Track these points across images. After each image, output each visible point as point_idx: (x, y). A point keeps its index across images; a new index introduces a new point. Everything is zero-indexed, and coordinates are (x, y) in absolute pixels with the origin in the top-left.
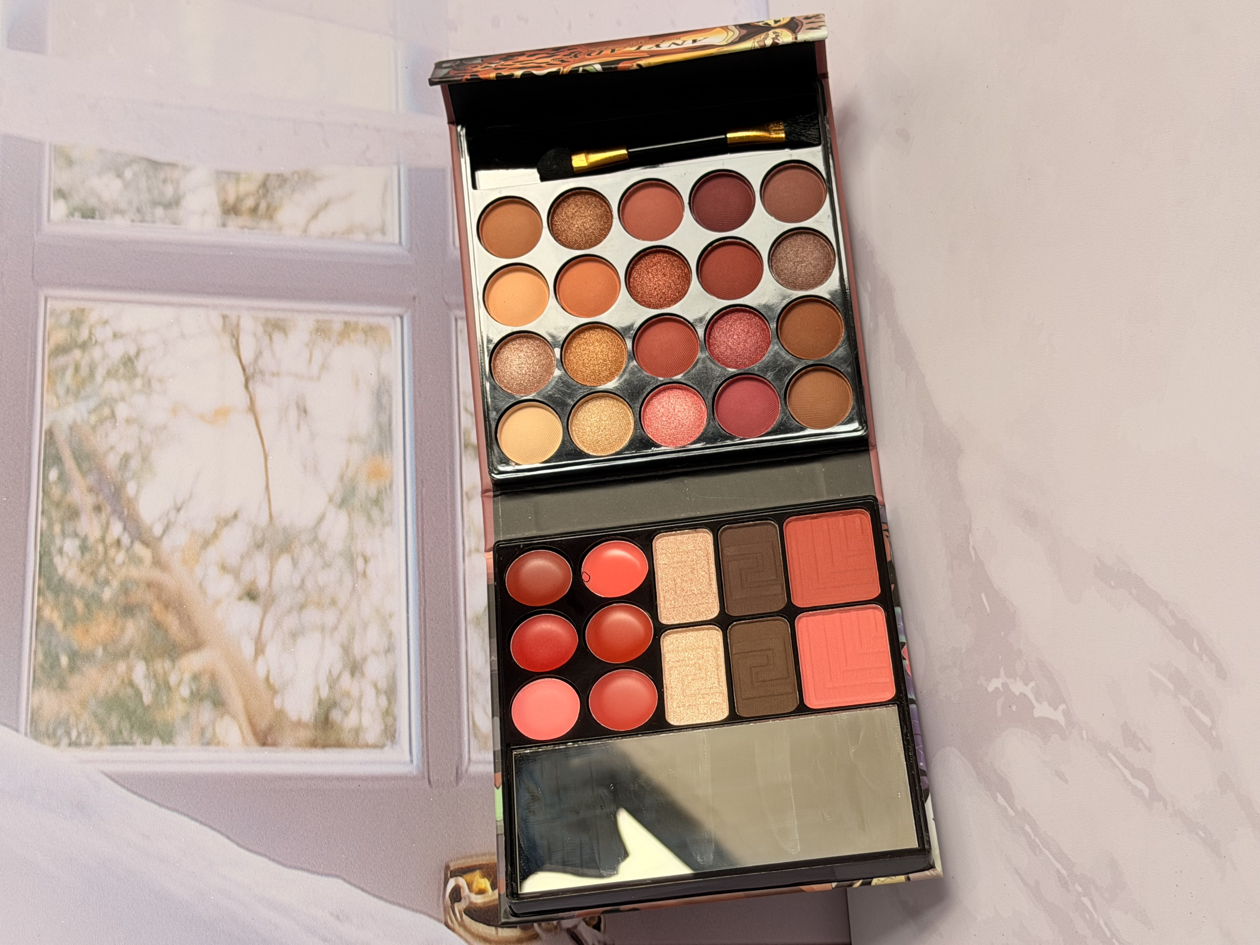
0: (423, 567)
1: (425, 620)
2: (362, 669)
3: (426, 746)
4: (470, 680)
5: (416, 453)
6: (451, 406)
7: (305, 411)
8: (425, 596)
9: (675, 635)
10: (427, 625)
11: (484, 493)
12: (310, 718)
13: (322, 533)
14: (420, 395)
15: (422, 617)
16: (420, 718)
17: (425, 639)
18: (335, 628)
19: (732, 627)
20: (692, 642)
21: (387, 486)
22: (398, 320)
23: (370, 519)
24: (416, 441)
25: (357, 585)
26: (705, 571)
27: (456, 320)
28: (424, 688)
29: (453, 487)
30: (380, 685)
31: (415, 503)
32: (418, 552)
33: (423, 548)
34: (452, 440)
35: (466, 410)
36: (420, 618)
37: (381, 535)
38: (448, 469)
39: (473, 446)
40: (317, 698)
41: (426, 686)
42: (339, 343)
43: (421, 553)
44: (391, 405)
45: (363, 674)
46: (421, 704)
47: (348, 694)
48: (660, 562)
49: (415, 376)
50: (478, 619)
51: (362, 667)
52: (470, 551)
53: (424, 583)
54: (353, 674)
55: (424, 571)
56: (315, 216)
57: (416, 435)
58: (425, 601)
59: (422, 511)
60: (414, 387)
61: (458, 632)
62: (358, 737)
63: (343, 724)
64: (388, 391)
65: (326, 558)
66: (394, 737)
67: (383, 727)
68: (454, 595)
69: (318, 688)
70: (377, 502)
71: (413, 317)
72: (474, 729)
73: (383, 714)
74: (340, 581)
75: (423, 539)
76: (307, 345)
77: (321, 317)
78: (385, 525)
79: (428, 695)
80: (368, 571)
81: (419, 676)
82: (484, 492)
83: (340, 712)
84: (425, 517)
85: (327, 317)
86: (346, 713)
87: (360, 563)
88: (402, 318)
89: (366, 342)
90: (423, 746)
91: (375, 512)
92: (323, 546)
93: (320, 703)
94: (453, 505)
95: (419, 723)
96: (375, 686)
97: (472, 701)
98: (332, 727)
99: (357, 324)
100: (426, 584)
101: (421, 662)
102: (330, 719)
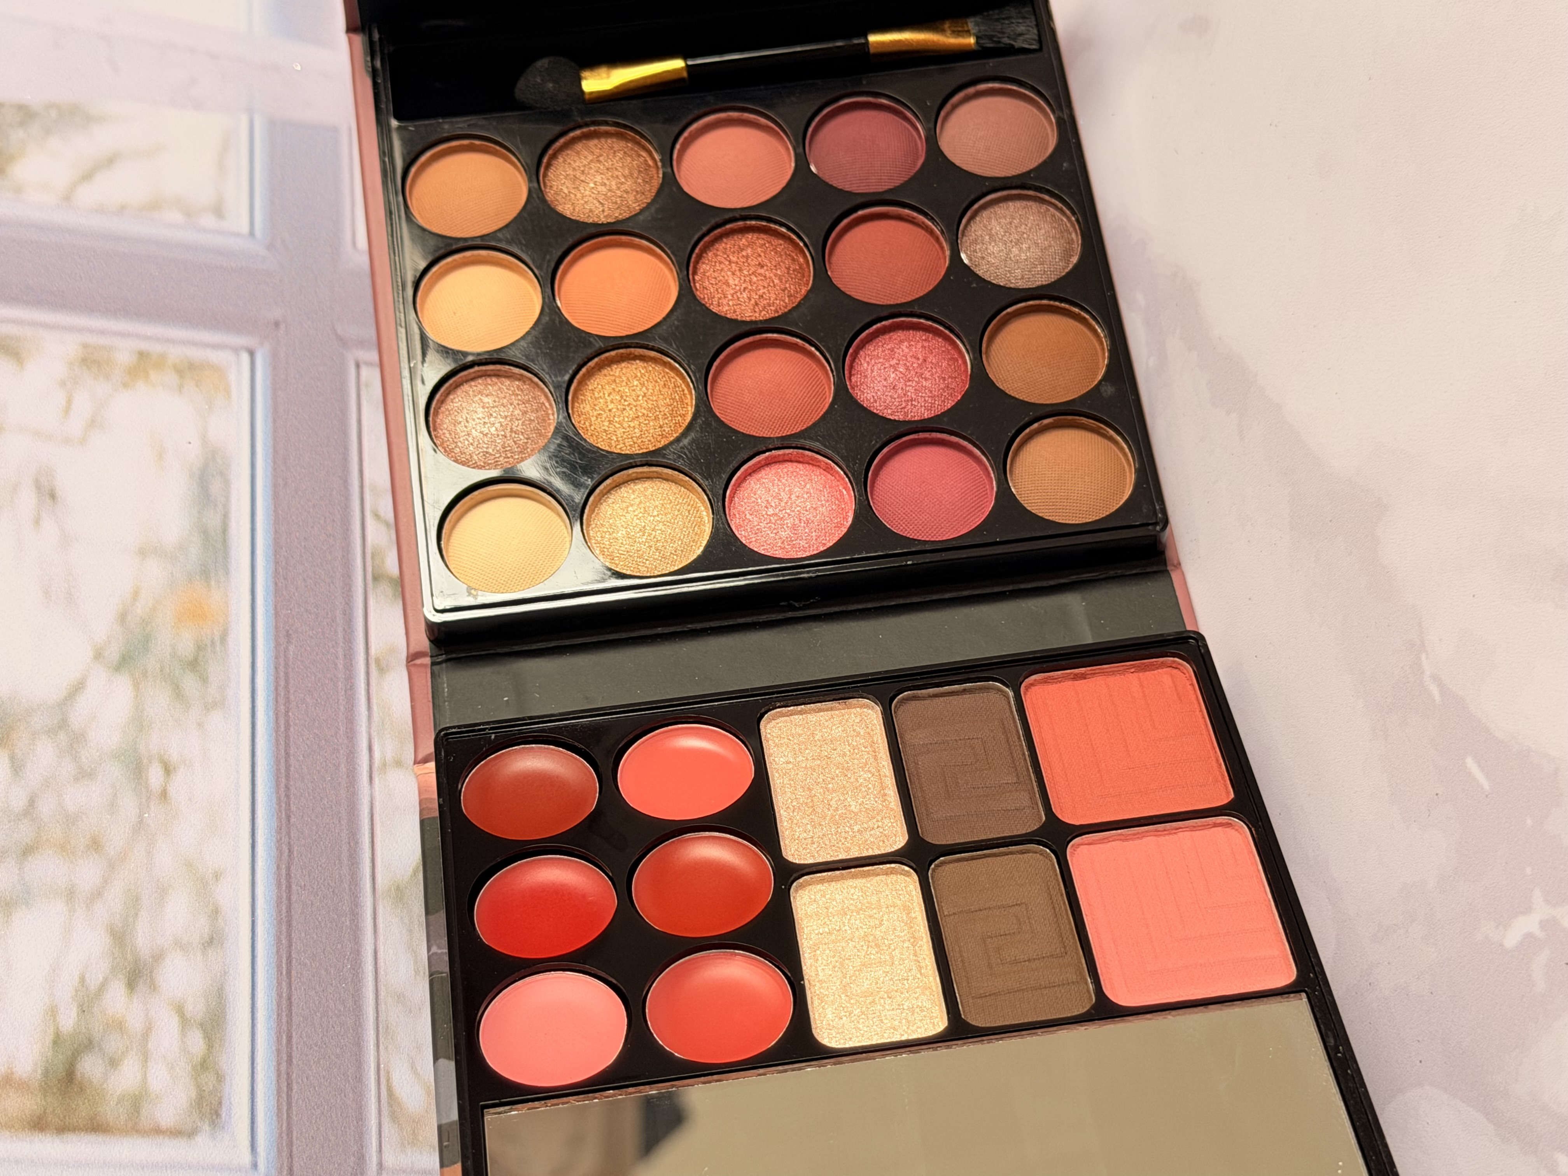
0: (287, 787)
1: (289, 887)
2: (151, 977)
3: (288, 1135)
4: (382, 1007)
5: (276, 584)
6: (346, 508)
7: (53, 496)
8: (289, 843)
9: (819, 887)
10: (294, 898)
11: (412, 660)
12: (35, 1071)
13: (79, 714)
14: (286, 484)
15: (284, 881)
16: (274, 1078)
17: (289, 925)
18: (97, 894)
19: (937, 866)
20: (855, 897)
21: (217, 638)
22: (245, 357)
23: (178, 693)
24: (277, 563)
25: (147, 815)
26: (869, 771)
27: (358, 366)
28: (284, 1020)
29: (350, 647)
30: (189, 1009)
31: (272, 671)
32: (277, 761)
33: (287, 754)
34: (347, 564)
35: (377, 516)
36: (279, 885)
37: (200, 725)
38: (339, 613)
39: (391, 580)
40: (51, 1031)
41: (290, 1015)
42: (125, 385)
43: (283, 761)
44: (227, 498)
45: (153, 987)
46: (279, 1051)
47: (119, 1026)
48: (776, 759)
49: (275, 451)
50: (399, 893)
51: (151, 972)
52: (384, 765)
53: (288, 818)
54: (131, 985)
55: (287, 796)
56: (87, 176)
57: (276, 553)
58: (290, 851)
59: (286, 687)
60: (275, 470)
61: (358, 914)
62: (138, 1112)
63: (105, 1086)
64: (222, 474)
65: (84, 759)
66: (218, 1115)
67: (193, 1094)
68: (349, 843)
69: (53, 1011)
70: (194, 664)
71: (274, 355)
72: (390, 1105)
73: (194, 1068)
74: (112, 806)
75: (287, 737)
76: (63, 384)
77: (93, 340)
78: (209, 707)
79: (294, 1034)
80: (172, 791)
81: (274, 994)
82: (412, 658)
83: (101, 1062)
84: (292, 697)
85: (103, 341)
86: (114, 1063)
87: (155, 776)
88: (252, 354)
89: (180, 387)
90: (280, 1136)
91: (190, 683)
92: (77, 740)
93: (57, 1041)
94: (350, 678)
95: (274, 1087)
96: (180, 1010)
97: (386, 1048)
98: (82, 1089)
99: (163, 357)
100: (293, 820)
101: (279, 967)
102: (79, 1075)
